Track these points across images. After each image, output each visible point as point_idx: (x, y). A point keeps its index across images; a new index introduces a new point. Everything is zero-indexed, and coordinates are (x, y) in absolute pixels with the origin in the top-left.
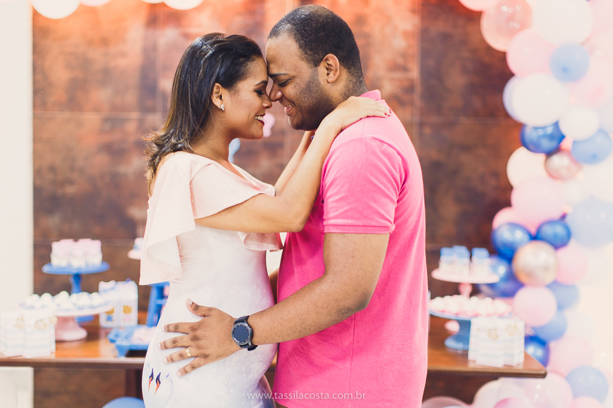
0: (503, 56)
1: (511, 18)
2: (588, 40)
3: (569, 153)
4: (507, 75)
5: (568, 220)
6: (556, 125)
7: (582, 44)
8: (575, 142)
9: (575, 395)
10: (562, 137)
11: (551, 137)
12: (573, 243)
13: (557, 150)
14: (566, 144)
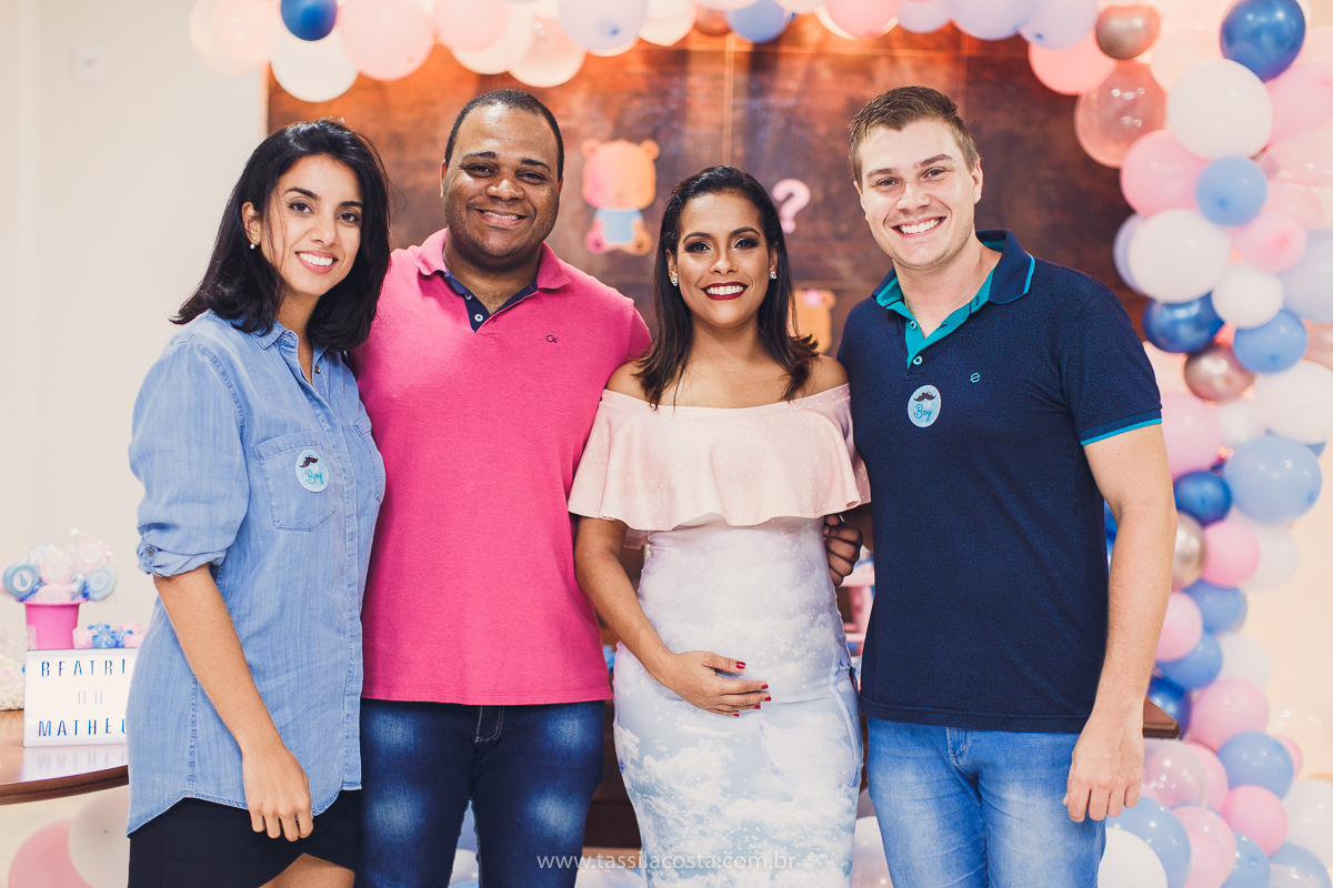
0: (1112, 177)
1: (1128, 108)
2: (1264, 150)
3: (1228, 351)
4: (1122, 211)
5: (1228, 471)
6: (1207, 299)
7: (1254, 158)
8: (1239, 331)
9: (1233, 783)
10: (1219, 324)
11: (1197, 323)
12: (1234, 513)
13: (1209, 346)
14: (1225, 335)
